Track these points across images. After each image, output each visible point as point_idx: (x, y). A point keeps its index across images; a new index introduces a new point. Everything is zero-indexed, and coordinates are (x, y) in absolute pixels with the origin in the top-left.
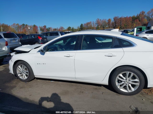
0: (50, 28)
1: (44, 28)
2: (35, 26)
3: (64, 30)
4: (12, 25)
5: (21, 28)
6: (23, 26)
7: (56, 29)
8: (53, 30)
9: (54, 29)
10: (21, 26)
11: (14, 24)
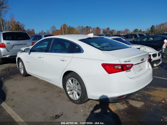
0: (113, 31)
1: (107, 30)
2: (98, 28)
3: (129, 32)
4: (77, 28)
5: (85, 31)
6: (87, 28)
7: (120, 31)
8: (116, 33)
9: (118, 32)
10: (85, 28)
11: (79, 26)
